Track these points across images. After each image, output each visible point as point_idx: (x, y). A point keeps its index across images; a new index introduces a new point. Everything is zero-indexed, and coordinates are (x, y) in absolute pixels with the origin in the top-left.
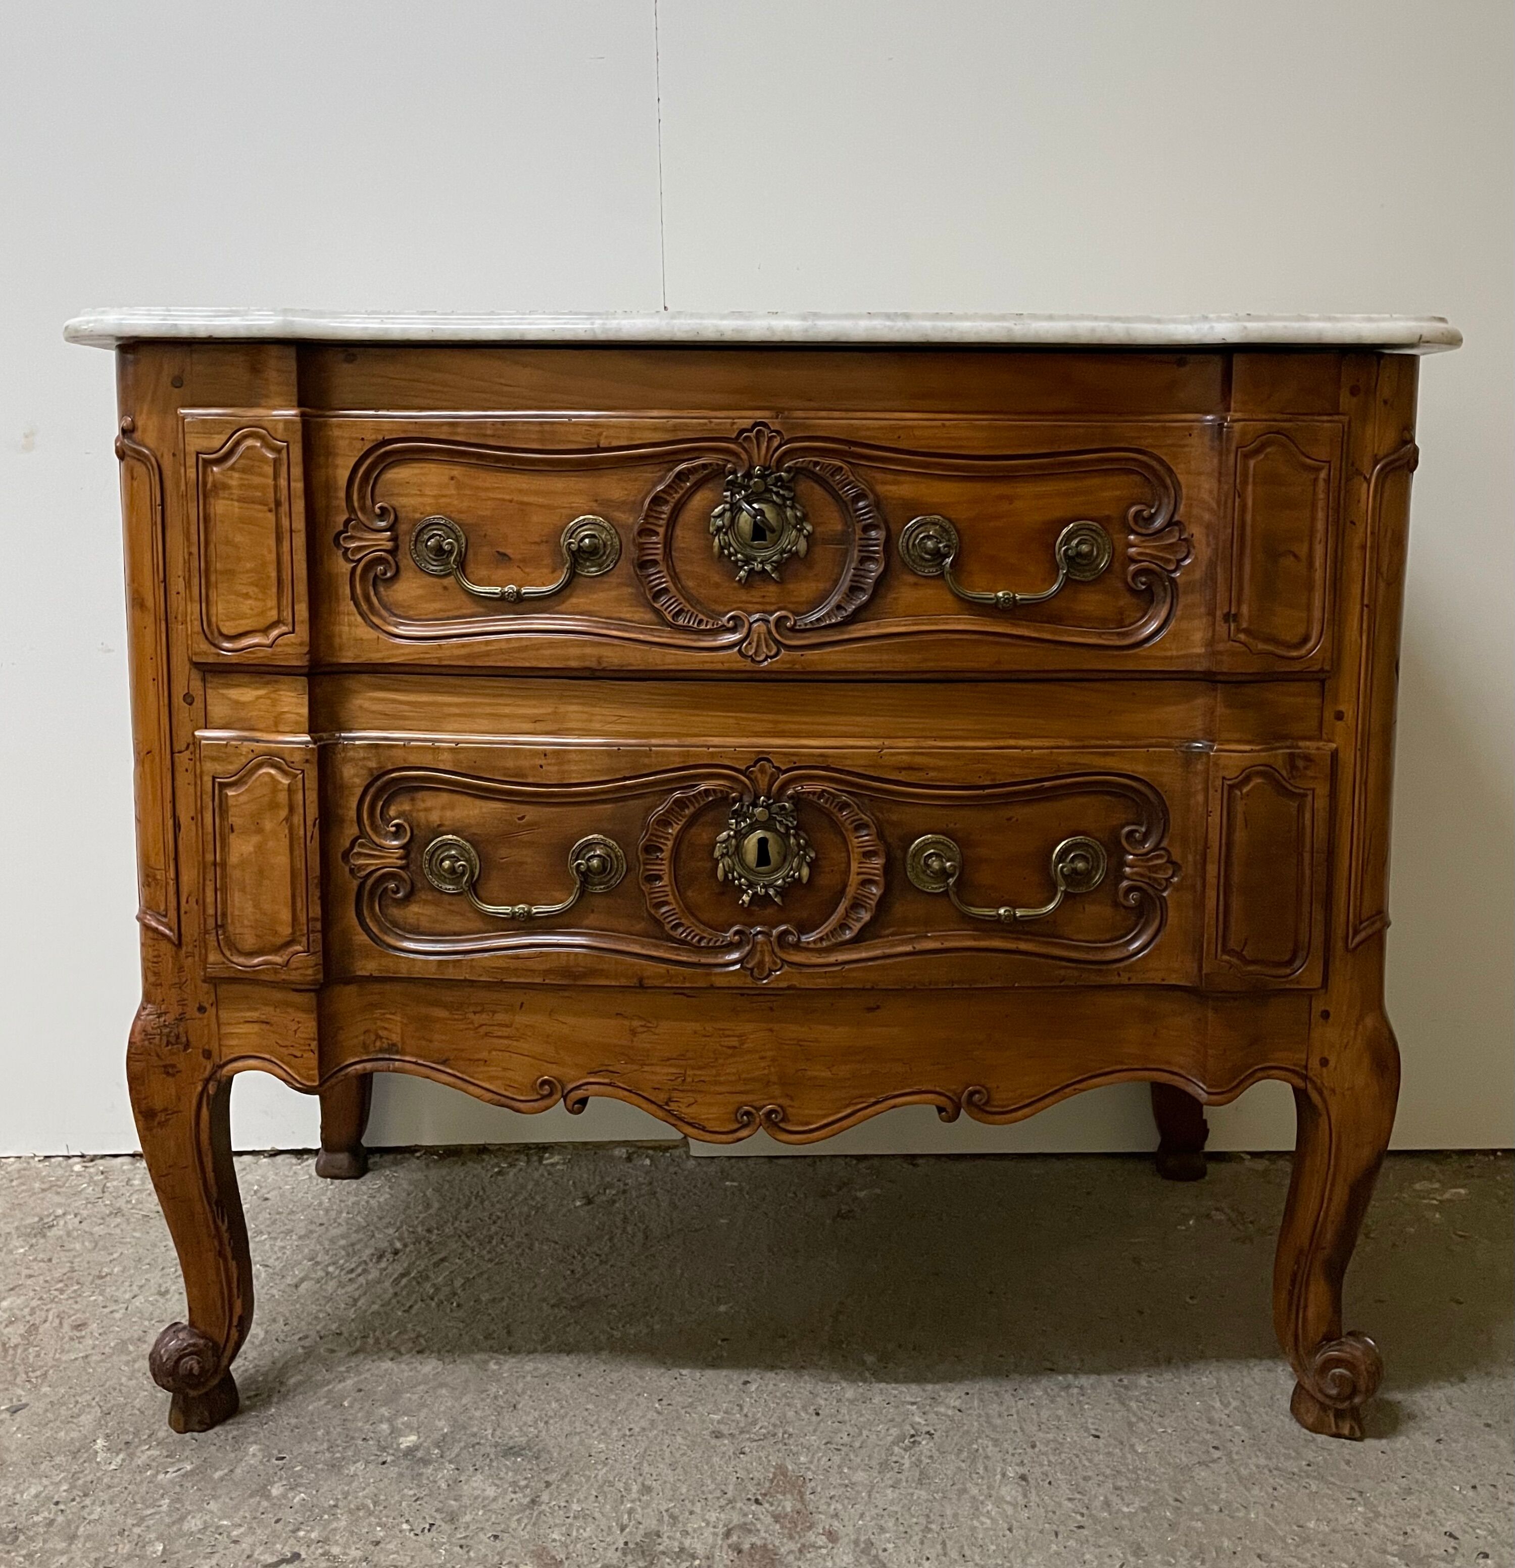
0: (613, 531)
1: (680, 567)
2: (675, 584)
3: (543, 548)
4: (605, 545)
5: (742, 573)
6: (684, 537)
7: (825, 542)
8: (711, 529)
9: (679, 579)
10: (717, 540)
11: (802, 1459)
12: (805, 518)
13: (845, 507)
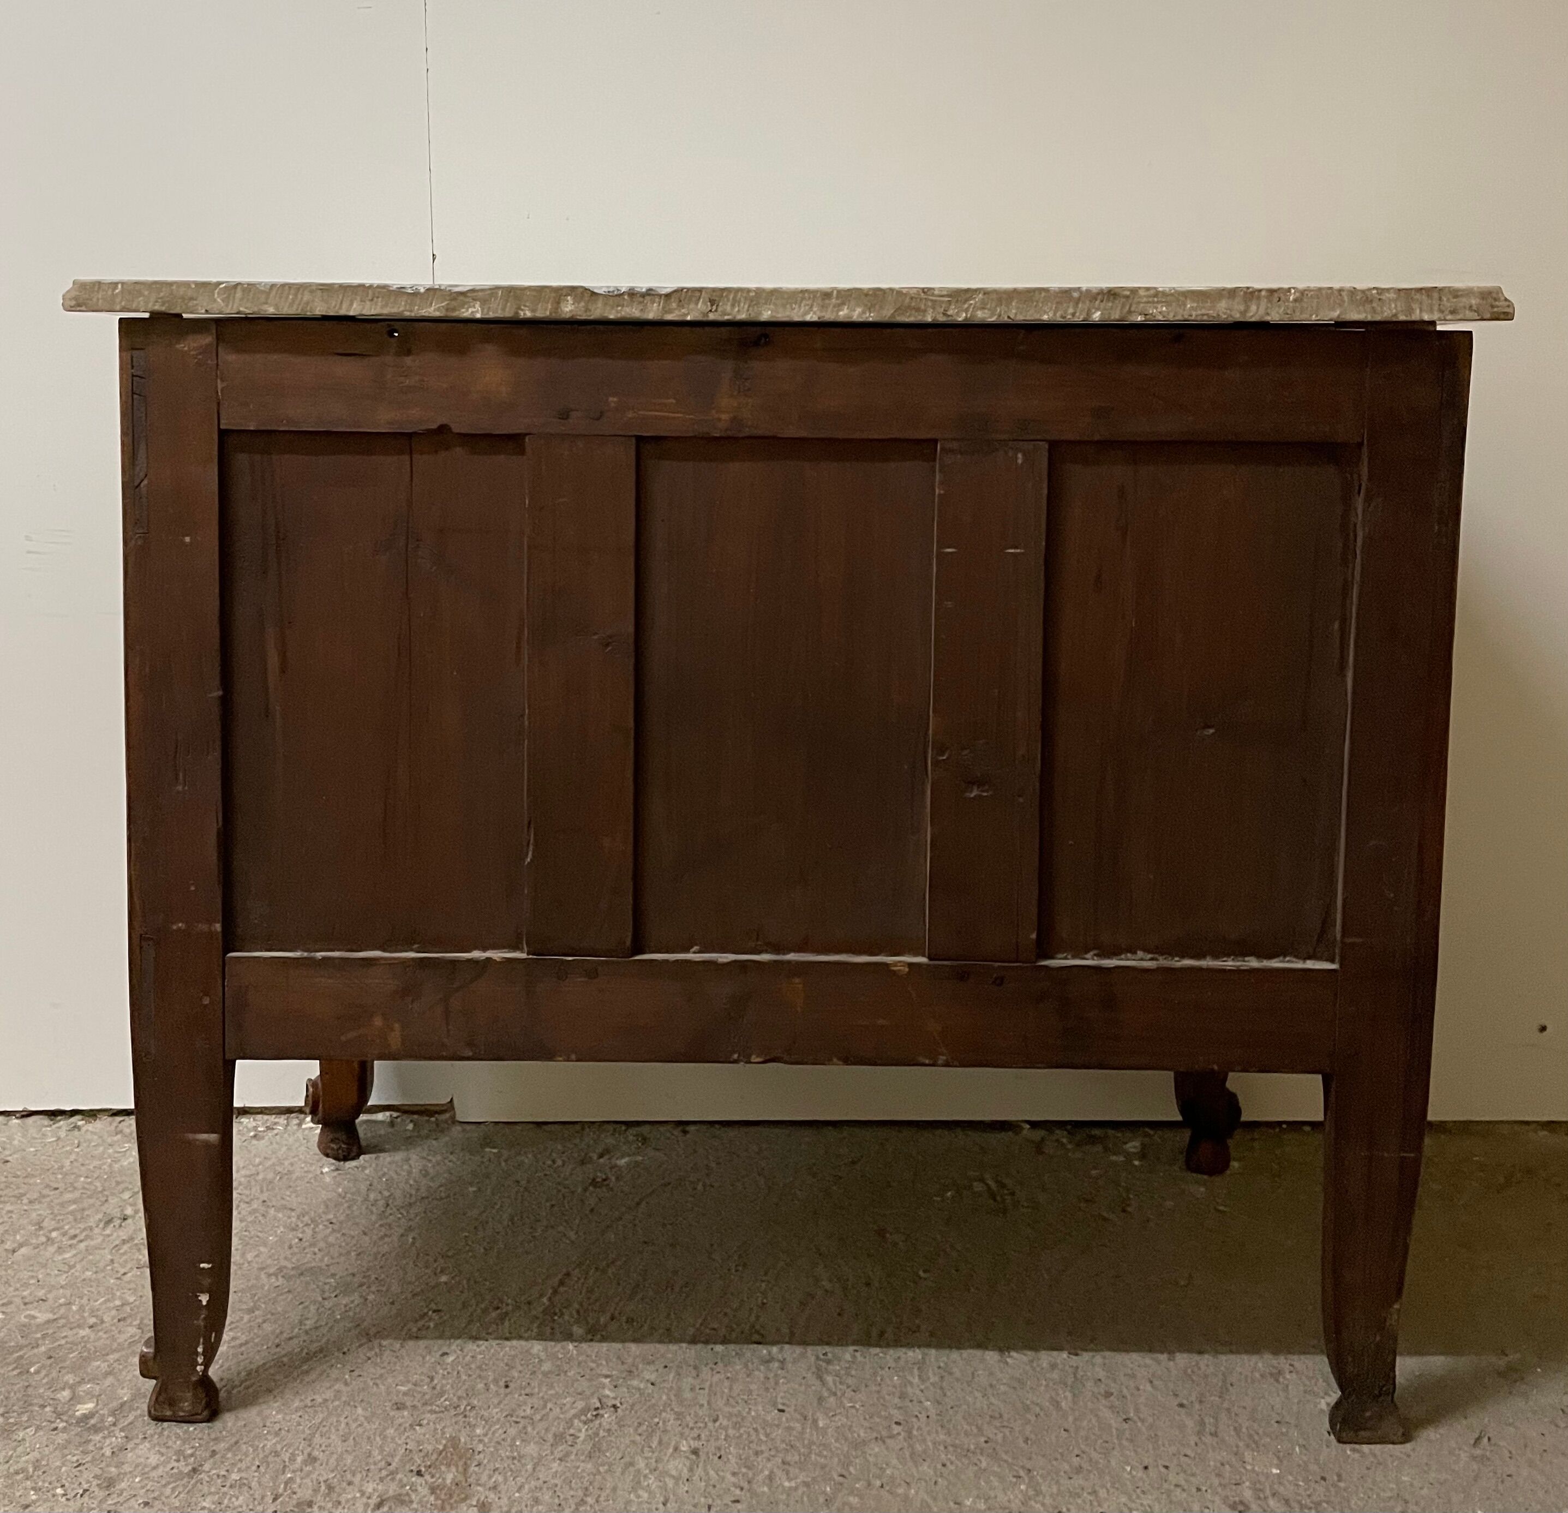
11: (478, 1431)
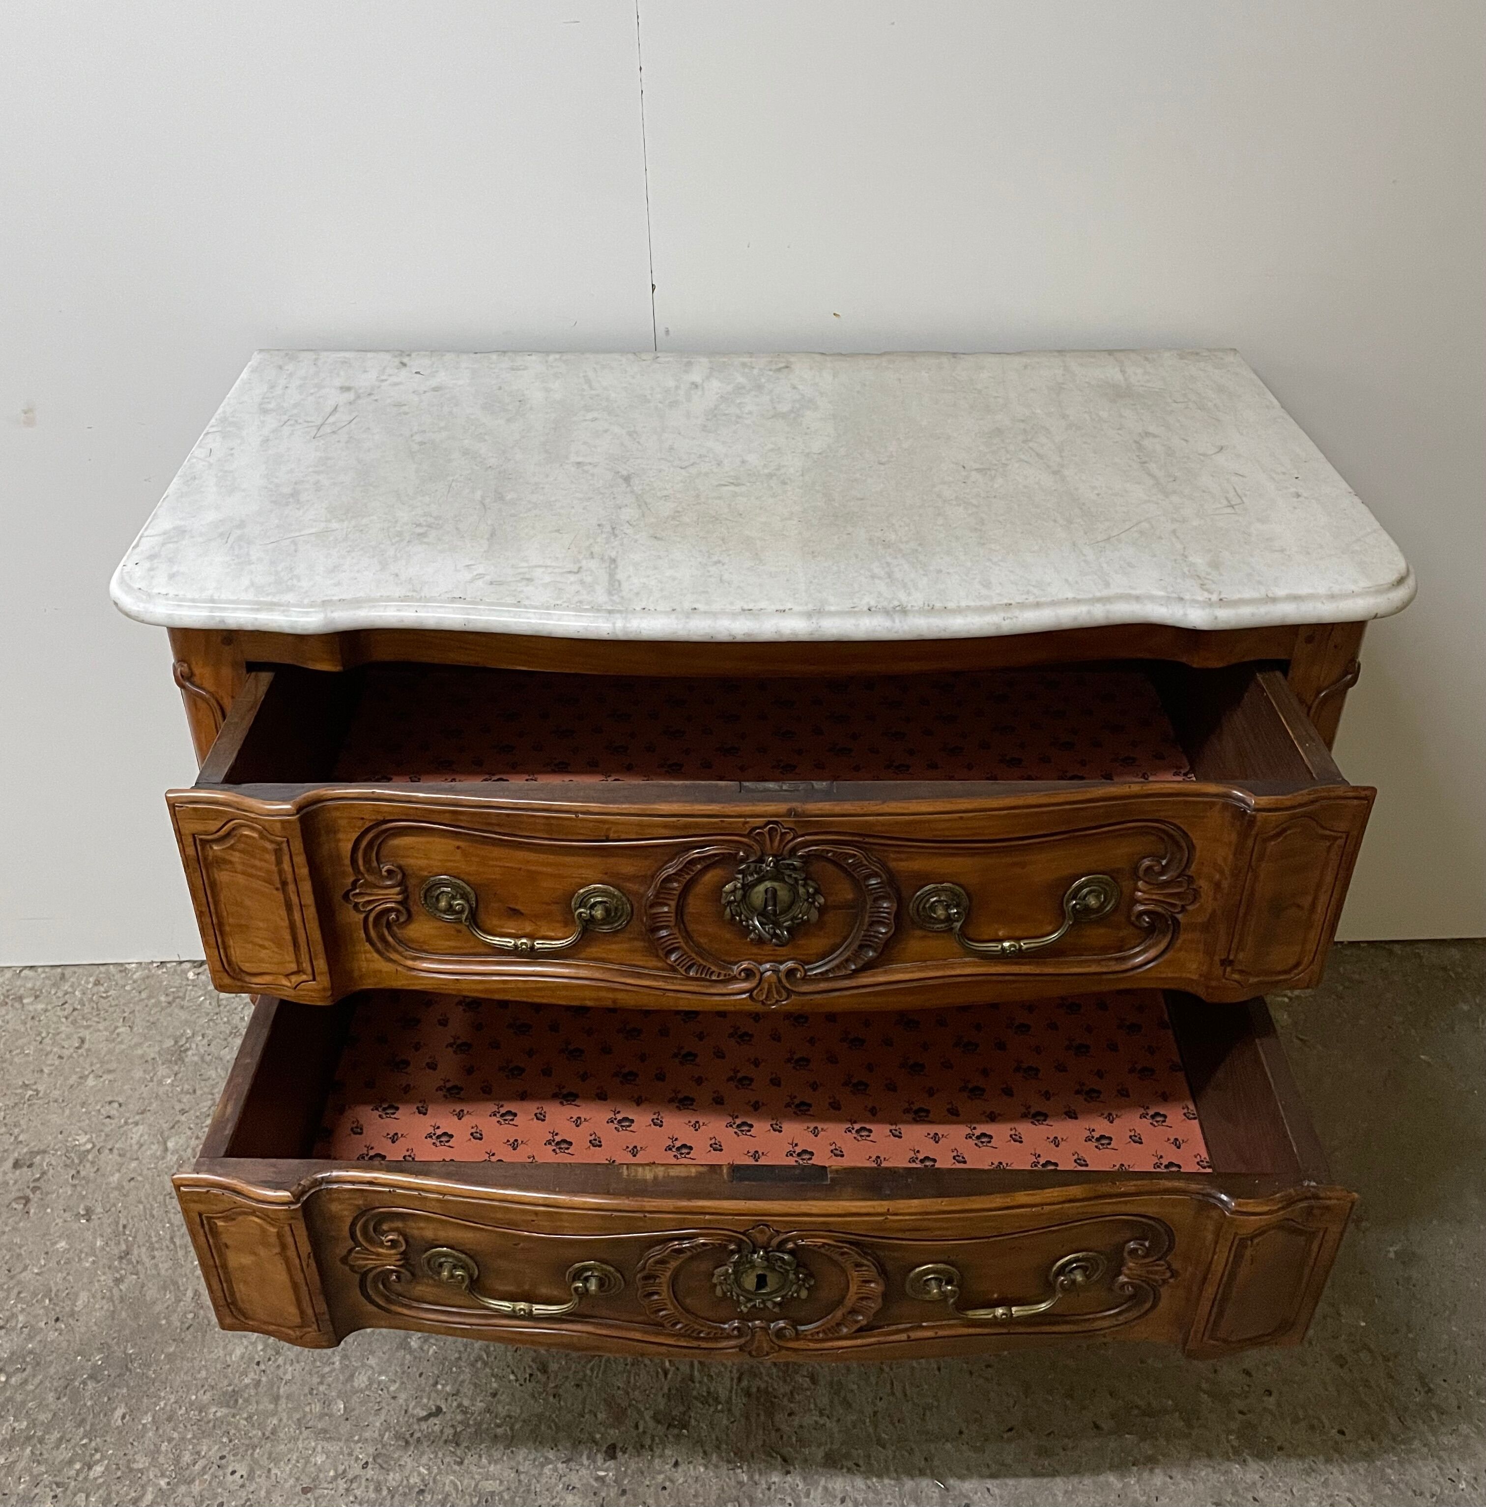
0: (624, 899)
1: (691, 927)
2: (686, 943)
3: (554, 907)
4: (616, 909)
5: (752, 936)
6: (694, 905)
7: (836, 907)
8: (723, 901)
9: (691, 938)
10: (728, 909)
12: (817, 891)
13: (858, 884)
